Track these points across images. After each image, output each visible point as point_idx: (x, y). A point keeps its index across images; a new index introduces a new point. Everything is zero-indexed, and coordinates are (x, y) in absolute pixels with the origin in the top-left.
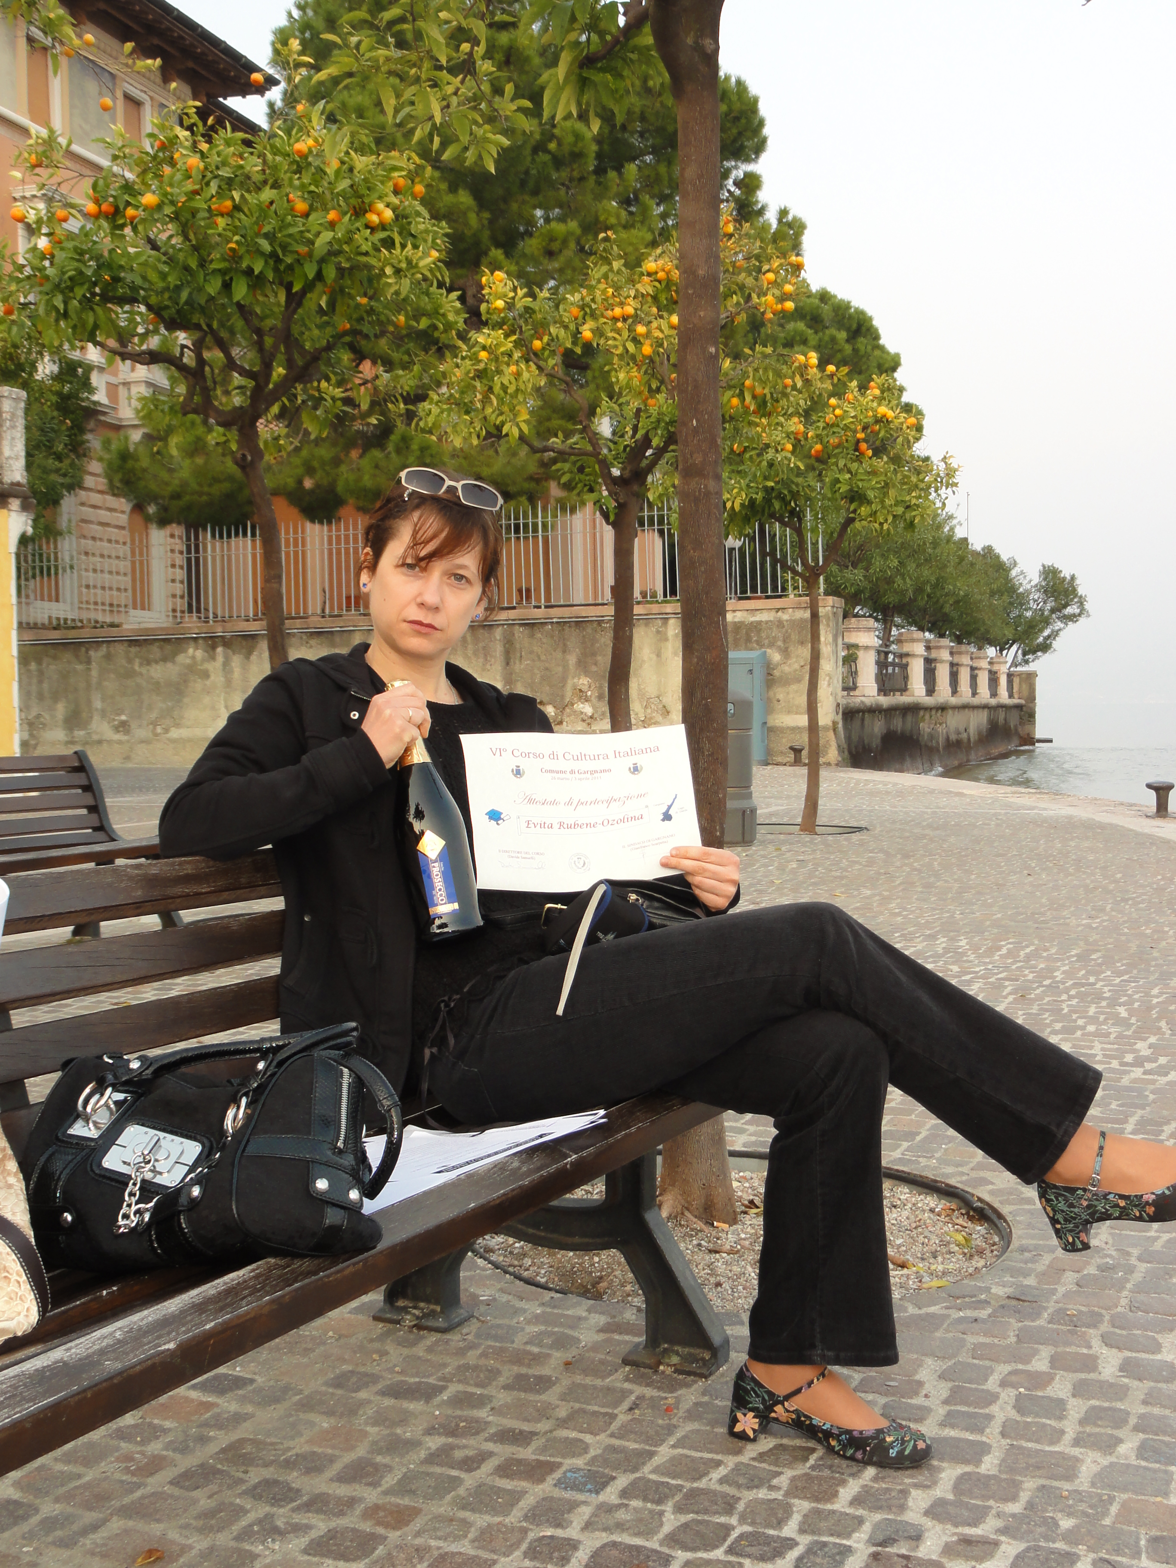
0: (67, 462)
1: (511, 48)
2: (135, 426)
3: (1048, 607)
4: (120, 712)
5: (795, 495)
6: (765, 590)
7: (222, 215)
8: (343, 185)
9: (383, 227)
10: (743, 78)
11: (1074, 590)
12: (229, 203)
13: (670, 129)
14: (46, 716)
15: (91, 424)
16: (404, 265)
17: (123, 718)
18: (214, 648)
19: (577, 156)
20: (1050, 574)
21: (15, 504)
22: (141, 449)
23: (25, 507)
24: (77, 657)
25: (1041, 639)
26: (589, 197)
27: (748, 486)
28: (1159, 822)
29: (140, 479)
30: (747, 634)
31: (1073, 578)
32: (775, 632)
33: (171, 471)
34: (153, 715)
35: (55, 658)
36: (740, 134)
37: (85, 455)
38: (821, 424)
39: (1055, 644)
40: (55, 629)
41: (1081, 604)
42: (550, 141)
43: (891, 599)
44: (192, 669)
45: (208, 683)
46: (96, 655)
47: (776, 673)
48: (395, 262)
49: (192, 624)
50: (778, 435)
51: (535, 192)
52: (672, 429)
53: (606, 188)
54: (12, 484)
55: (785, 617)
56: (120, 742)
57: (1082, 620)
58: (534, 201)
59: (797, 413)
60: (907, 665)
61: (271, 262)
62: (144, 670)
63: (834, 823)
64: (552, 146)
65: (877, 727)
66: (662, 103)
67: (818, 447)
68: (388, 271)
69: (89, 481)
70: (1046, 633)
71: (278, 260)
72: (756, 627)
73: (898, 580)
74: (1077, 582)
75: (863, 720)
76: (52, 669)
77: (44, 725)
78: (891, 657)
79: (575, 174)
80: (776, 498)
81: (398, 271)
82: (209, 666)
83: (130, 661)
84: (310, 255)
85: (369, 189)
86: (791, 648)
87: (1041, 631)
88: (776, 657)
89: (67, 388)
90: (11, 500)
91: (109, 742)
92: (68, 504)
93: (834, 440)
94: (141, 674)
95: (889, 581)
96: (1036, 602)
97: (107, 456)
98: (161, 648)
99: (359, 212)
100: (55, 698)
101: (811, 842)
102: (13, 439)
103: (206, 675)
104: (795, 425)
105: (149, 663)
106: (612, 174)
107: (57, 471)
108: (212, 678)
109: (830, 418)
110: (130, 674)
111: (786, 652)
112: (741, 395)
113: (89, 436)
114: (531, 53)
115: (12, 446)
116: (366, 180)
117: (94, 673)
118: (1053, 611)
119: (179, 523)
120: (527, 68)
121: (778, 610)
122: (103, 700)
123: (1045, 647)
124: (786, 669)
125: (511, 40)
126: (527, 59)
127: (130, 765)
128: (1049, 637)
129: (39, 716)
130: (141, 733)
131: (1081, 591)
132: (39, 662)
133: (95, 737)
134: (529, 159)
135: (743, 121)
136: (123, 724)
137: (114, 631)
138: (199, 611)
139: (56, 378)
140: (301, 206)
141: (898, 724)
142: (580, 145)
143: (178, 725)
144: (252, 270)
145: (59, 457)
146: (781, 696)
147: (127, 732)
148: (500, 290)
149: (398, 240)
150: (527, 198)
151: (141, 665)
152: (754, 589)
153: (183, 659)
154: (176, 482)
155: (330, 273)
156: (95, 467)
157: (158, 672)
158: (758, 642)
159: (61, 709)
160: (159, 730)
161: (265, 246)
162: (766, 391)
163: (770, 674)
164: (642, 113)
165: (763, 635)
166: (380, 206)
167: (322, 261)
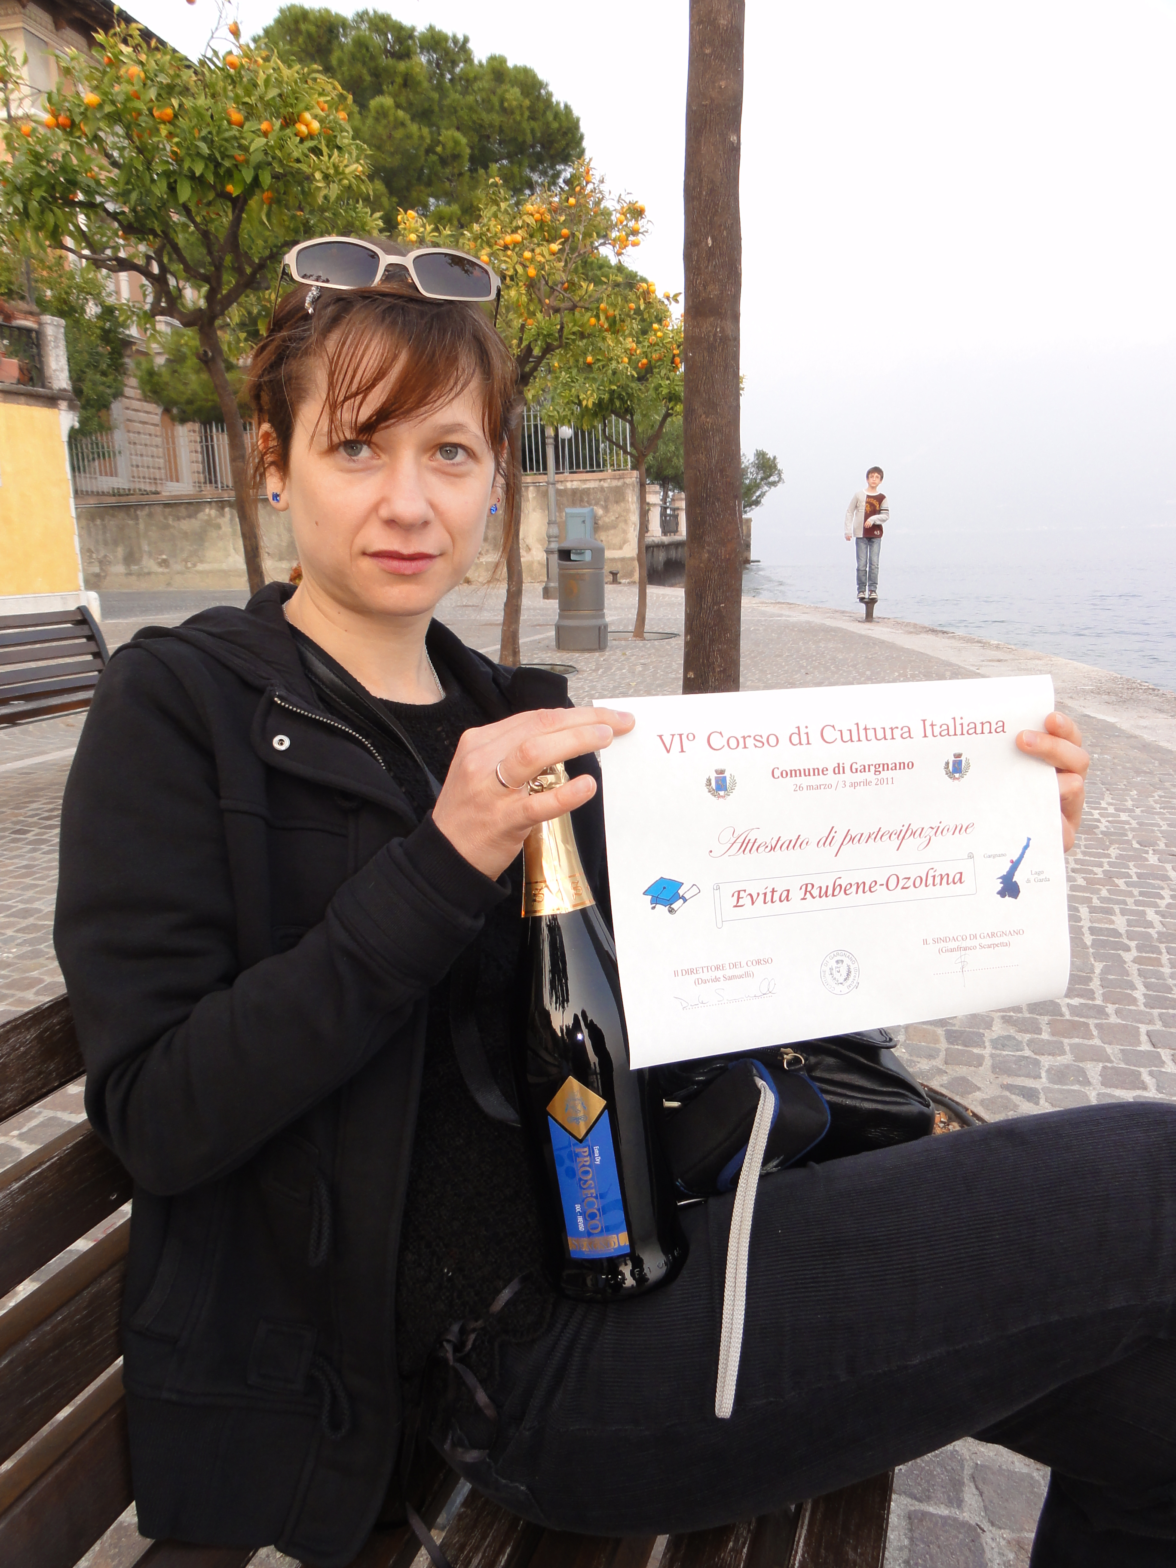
0: (111, 377)
1: (407, 74)
2: (159, 354)
3: (759, 477)
4: (162, 553)
5: (630, 396)
6: (585, 467)
7: (164, 123)
8: (273, 93)
9: (311, 136)
10: (569, 104)
11: (775, 466)
12: (169, 111)
13: (520, 139)
14: (111, 557)
15: (128, 352)
16: (332, 171)
17: (164, 557)
18: (223, 508)
19: (456, 157)
20: (761, 455)
21: (63, 405)
22: (163, 369)
23: (71, 407)
24: (128, 515)
25: (754, 498)
26: (466, 188)
27: (598, 389)
28: (867, 625)
29: (163, 389)
30: (581, 497)
31: (775, 458)
32: (599, 495)
33: (185, 384)
34: (185, 555)
35: (113, 516)
36: (567, 145)
37: (125, 374)
38: (646, 344)
39: (763, 501)
40: (114, 495)
41: (779, 475)
42: (437, 146)
43: (670, 472)
44: (209, 524)
45: (221, 532)
46: (142, 513)
47: (600, 522)
48: (323, 167)
49: (209, 492)
50: (619, 351)
51: (429, 184)
52: (549, 341)
53: (478, 182)
54: (60, 390)
55: (605, 485)
56: (163, 574)
57: (780, 485)
58: (429, 190)
59: (631, 335)
60: (678, 515)
61: (212, 166)
62: (176, 524)
63: (655, 630)
64: (439, 149)
65: (661, 557)
66: (514, 120)
67: (645, 361)
68: (318, 175)
69: (128, 391)
70: (758, 494)
71: (218, 165)
72: (587, 492)
73: (675, 460)
74: (777, 461)
75: (653, 552)
76: (112, 523)
77: (110, 562)
78: (668, 511)
79: (456, 171)
80: (617, 398)
81: (326, 177)
82: (221, 521)
83: (166, 518)
84: (247, 162)
85: (297, 99)
86: (610, 506)
87: (755, 492)
88: (600, 512)
89: (108, 325)
90: (60, 402)
91: (156, 573)
92: (117, 408)
93: (655, 356)
94: (174, 527)
95: (669, 460)
96: (752, 475)
97: (139, 373)
98: (186, 508)
99: (289, 121)
100: (116, 543)
101: (644, 646)
102: (57, 356)
103: (219, 527)
104: (630, 343)
105: (179, 519)
106: (481, 171)
107: (103, 384)
108: (224, 529)
109: (653, 339)
110: (167, 527)
111: (606, 509)
112: (597, 317)
113: (127, 360)
114: (421, 78)
115: (57, 361)
116: (294, 92)
117: (142, 526)
118: (762, 479)
119: (194, 421)
120: (419, 90)
121: (600, 480)
122: (149, 545)
123: (757, 503)
124: (607, 520)
125: (407, 68)
126: (419, 83)
127: (171, 589)
128: (759, 496)
129: (105, 556)
130: (178, 567)
131: (779, 467)
132: (103, 519)
133: (146, 570)
134: (423, 158)
135: (570, 135)
136: (164, 561)
137: (153, 497)
138: (211, 482)
139: (99, 317)
140: (236, 116)
141: (673, 554)
142: (458, 149)
143: (202, 562)
144: (193, 173)
145: (104, 374)
146: (603, 538)
147: (167, 566)
148: (412, 225)
149: (325, 150)
150: (422, 188)
151: (173, 520)
152: (578, 467)
153: (202, 516)
154: (190, 392)
155: (266, 179)
156: (133, 382)
157: (186, 525)
158: (588, 502)
159: (120, 551)
160: (189, 565)
161: (205, 149)
162: (617, 313)
163: (596, 523)
164: (500, 126)
165: (592, 497)
166: (307, 116)
167: (258, 167)
